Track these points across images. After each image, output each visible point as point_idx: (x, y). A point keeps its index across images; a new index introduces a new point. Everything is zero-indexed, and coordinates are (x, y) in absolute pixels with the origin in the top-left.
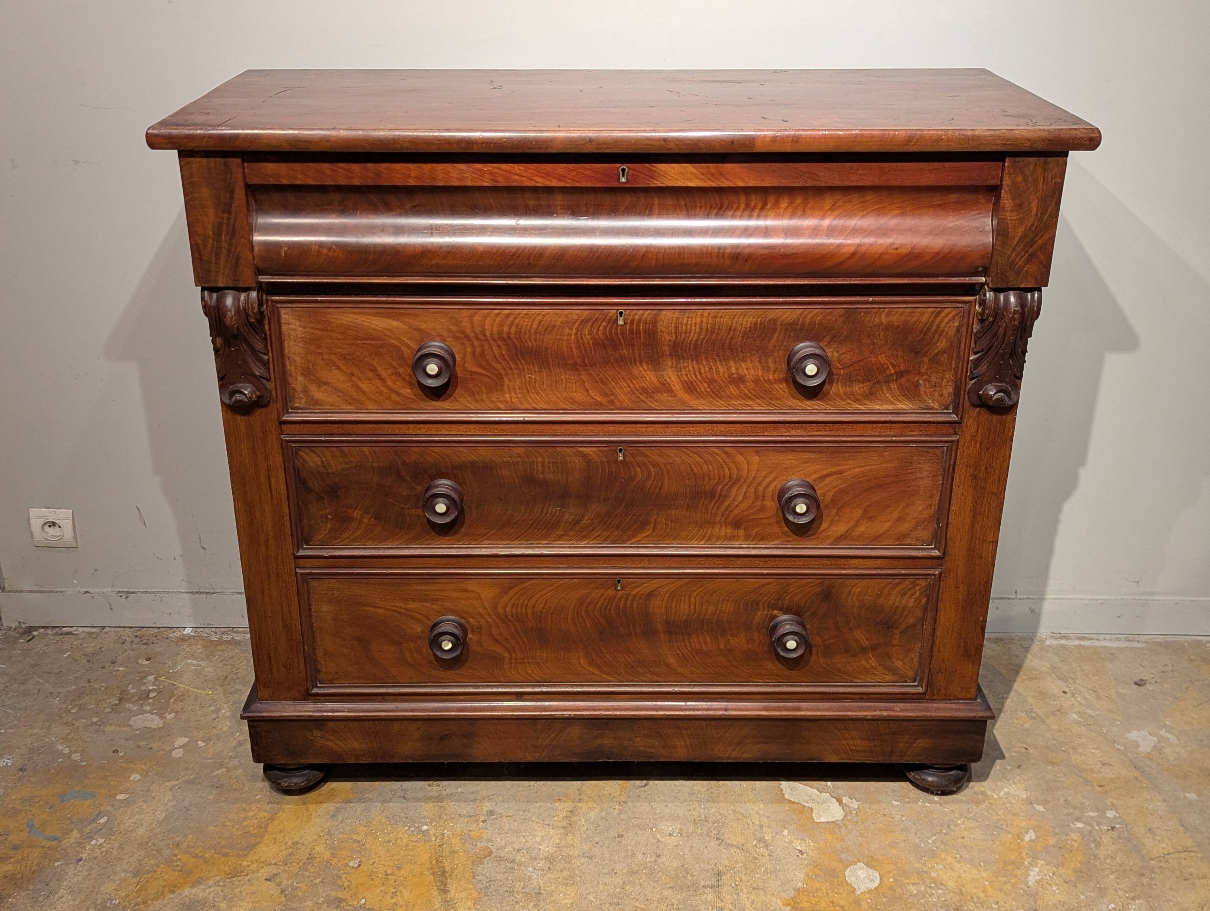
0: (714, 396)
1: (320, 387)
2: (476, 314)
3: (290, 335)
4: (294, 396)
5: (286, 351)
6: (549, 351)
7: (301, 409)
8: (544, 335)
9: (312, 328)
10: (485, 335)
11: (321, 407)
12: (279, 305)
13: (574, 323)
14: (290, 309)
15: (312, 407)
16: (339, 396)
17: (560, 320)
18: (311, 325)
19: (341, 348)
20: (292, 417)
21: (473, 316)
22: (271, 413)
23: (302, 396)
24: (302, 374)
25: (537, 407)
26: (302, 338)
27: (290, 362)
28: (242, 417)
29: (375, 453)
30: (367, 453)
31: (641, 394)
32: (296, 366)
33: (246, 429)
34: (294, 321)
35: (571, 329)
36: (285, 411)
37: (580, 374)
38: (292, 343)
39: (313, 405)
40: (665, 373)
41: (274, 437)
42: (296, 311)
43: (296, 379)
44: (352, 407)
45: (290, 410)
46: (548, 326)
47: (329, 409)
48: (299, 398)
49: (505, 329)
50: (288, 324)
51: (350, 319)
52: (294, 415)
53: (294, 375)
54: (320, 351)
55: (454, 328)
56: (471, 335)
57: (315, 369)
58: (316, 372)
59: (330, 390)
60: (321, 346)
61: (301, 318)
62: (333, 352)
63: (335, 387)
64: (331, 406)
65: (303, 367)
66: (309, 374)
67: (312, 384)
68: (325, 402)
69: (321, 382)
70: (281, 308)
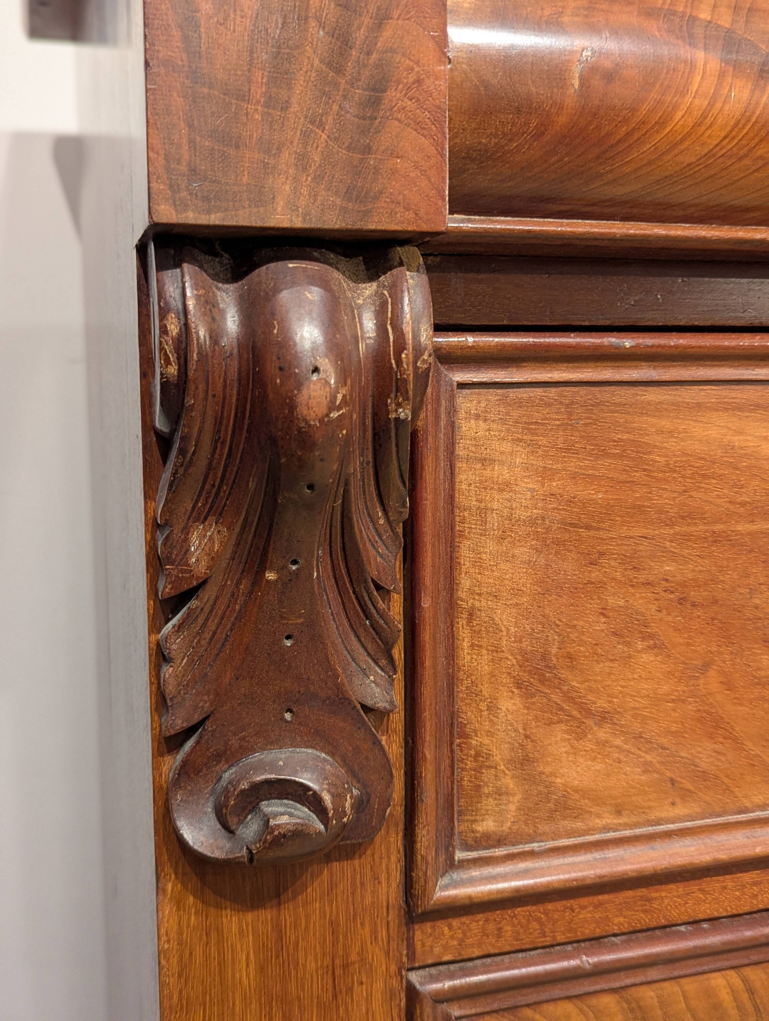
1: (581, 736)
3: (483, 512)
4: (478, 788)
5: (465, 582)
7: (500, 841)
9: (574, 477)
11: (579, 825)
12: (460, 377)
14: (493, 395)
15: (543, 827)
16: (647, 768)
18: (573, 465)
19: (674, 557)
20: (472, 881)
22: (376, 878)
23: (509, 782)
24: (519, 685)
26: (532, 522)
27: (476, 633)
28: (250, 916)
29: (751, 991)
30: (725, 997)
32: (497, 649)
33: (262, 969)
34: (507, 447)
36: (442, 858)
38: (491, 546)
39: (551, 818)
41: (379, 985)
42: (520, 404)
43: (492, 708)
44: (694, 808)
45: (459, 855)
47: (607, 829)
48: (499, 793)
50: (483, 461)
51: (714, 433)
52: (475, 873)
53: (486, 690)
54: (595, 575)
57: (570, 657)
58: (572, 668)
59: (618, 742)
60: (602, 554)
61: (534, 433)
62: (643, 577)
63: (637, 727)
64: (619, 813)
65: (523, 653)
66: (543, 680)
67: (550, 723)
68: (598, 800)
69: (589, 713)
70: (462, 386)
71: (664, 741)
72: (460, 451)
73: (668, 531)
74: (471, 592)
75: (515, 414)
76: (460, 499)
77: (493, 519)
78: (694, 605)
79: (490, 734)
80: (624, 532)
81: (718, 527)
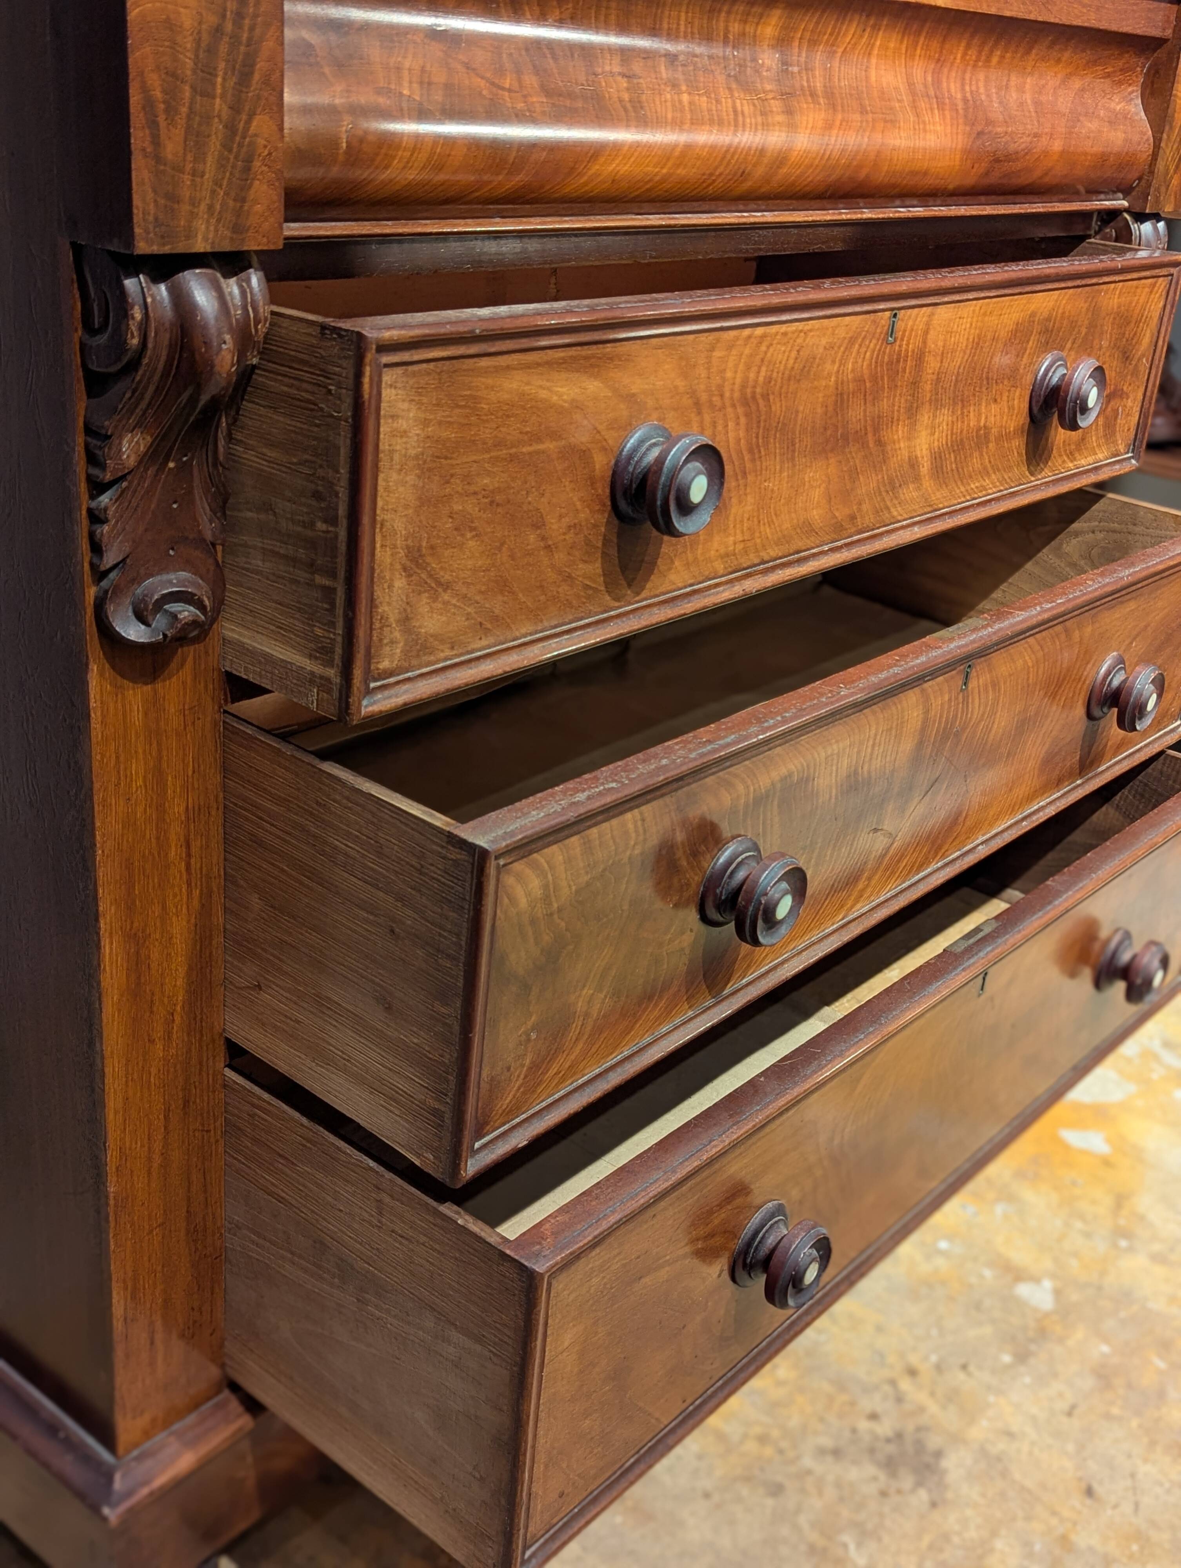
0: (956, 476)
1: (435, 598)
2: (718, 340)
3: (392, 452)
4: (381, 640)
5: (380, 503)
6: (800, 415)
7: (393, 674)
8: (799, 381)
10: (722, 396)
11: (432, 658)
13: (839, 347)
14: (401, 370)
15: (414, 662)
16: (468, 617)
17: (824, 341)
18: (440, 415)
19: (489, 473)
20: (378, 702)
21: (712, 349)
23: (397, 634)
24: (405, 569)
25: (766, 558)
26: (416, 457)
27: (384, 537)
31: (887, 492)
32: (394, 547)
34: (406, 406)
35: (834, 362)
36: (364, 688)
37: (828, 465)
38: (395, 476)
39: (417, 655)
40: (918, 441)
42: (414, 374)
43: (390, 586)
44: (491, 640)
45: (373, 685)
46: (807, 361)
47: (446, 659)
48: (392, 642)
49: (752, 375)
50: (393, 417)
52: (382, 695)
53: (388, 575)
54: (448, 490)
55: (681, 383)
56: (704, 397)
57: (432, 548)
58: (432, 555)
59: (454, 601)
60: (452, 476)
61: (420, 394)
62: (473, 488)
63: (464, 590)
64: (452, 648)
65: (408, 547)
66: (418, 565)
67: (420, 593)
68: (442, 641)
69: (439, 584)
70: (386, 366)
71: (478, 598)
72: (382, 413)
73: (487, 456)
74: (383, 509)
75: (411, 382)
76: (381, 447)
77: (396, 457)
78: (498, 505)
79: (389, 604)
80: (465, 460)
81: (513, 450)
